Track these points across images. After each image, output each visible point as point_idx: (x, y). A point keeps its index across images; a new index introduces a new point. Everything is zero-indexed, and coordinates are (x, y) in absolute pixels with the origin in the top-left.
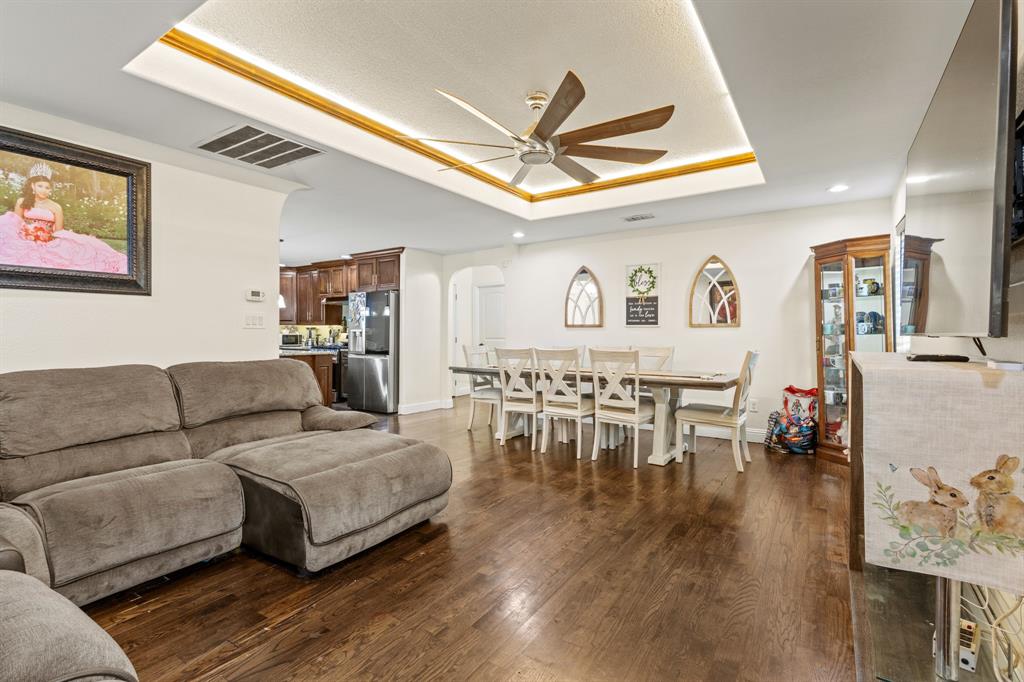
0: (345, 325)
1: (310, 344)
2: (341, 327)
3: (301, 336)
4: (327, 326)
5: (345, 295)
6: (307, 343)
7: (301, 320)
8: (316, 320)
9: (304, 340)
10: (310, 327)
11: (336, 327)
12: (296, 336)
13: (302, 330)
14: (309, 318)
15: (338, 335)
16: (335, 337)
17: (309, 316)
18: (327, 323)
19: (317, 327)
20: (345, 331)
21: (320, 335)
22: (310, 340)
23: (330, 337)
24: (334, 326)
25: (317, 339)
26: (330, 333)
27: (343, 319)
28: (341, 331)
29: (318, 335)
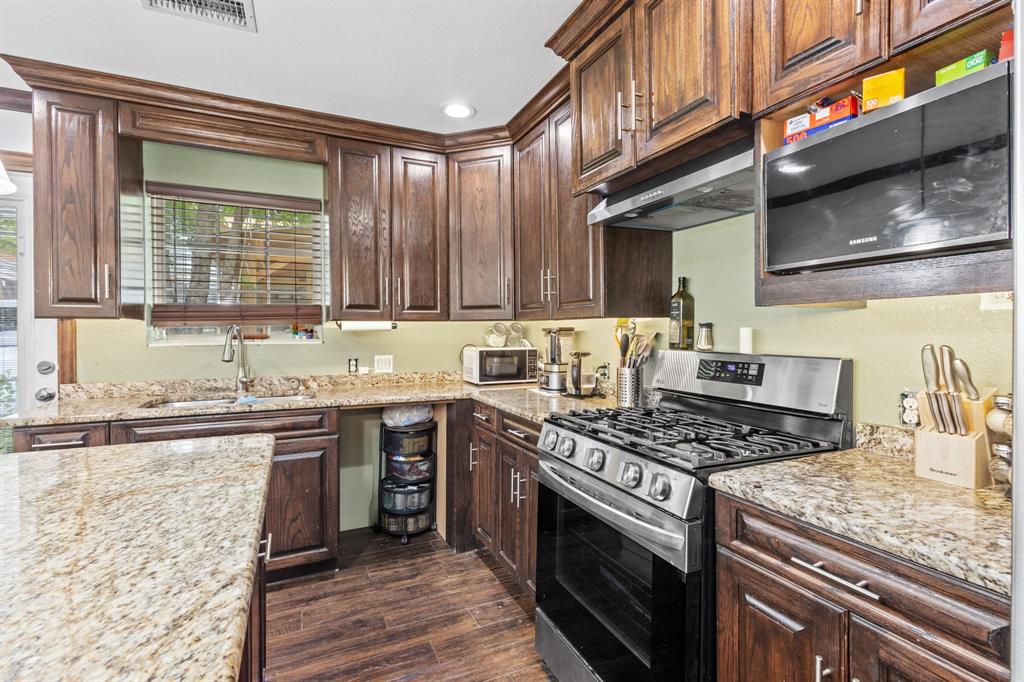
0: (689, 314)
2: (667, 327)
3: (533, 353)
4: (615, 321)
7: (524, 307)
8: (573, 302)
10: (555, 325)
11: (644, 326)
12: (521, 354)
13: (535, 336)
14: (547, 293)
15: (652, 358)
18: (610, 312)
19: (577, 324)
20: (687, 342)
21: (586, 355)
22: (555, 368)
23: (623, 364)
24: (639, 320)
25: (578, 367)
26: (625, 348)
27: (675, 290)
28: (665, 341)
29: (578, 355)
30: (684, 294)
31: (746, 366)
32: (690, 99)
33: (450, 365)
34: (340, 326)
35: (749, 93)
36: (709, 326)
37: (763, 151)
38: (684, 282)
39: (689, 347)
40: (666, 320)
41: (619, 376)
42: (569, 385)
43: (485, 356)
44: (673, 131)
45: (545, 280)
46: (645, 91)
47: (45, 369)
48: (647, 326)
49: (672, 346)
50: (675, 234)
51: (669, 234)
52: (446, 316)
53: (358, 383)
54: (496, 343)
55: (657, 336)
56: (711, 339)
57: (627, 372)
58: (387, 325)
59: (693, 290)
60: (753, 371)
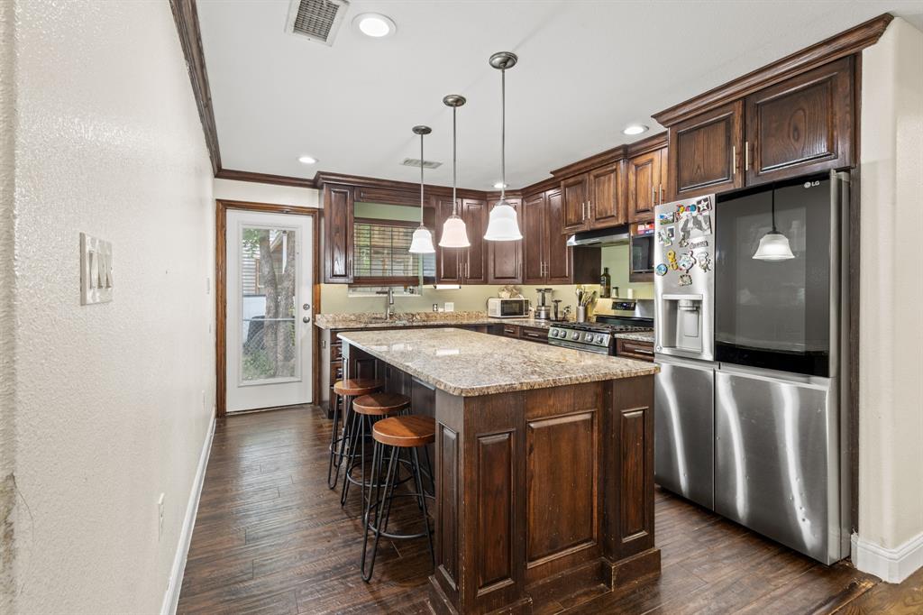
0: (608, 283)
1: (543, 315)
2: (599, 288)
3: (527, 302)
4: (575, 286)
5: (621, 221)
6: (538, 316)
7: (530, 277)
8: (556, 276)
9: (533, 309)
10: (544, 287)
11: (589, 288)
13: (530, 293)
14: (543, 272)
15: (592, 302)
16: (587, 304)
17: (543, 268)
18: (575, 282)
19: (554, 287)
20: (607, 294)
21: (560, 301)
22: (543, 308)
23: (580, 305)
24: (586, 285)
25: (556, 307)
26: (580, 298)
27: (602, 273)
28: (598, 294)
29: (556, 302)
30: (606, 274)
31: (630, 303)
32: (609, 214)
33: (481, 308)
34: (435, 287)
35: (627, 216)
36: (617, 288)
37: (632, 235)
38: (606, 269)
39: (609, 297)
40: (599, 285)
41: (578, 310)
42: (552, 316)
43: (504, 303)
44: (603, 222)
45: (543, 267)
46: (593, 205)
47: (306, 307)
48: (591, 288)
49: (601, 297)
50: (603, 249)
51: (600, 249)
52: (486, 282)
53: (438, 316)
54: (506, 296)
55: (595, 293)
56: (617, 294)
57: (581, 308)
58: (457, 286)
59: (610, 273)
60: (632, 306)
